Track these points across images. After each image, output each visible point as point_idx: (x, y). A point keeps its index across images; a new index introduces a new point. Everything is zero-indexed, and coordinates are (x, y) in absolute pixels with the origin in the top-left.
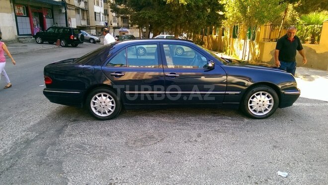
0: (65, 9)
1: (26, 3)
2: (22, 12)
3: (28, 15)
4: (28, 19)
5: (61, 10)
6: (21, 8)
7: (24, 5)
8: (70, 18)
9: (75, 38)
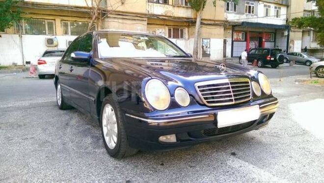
0: (288, 32)
1: (245, 29)
2: (241, 38)
3: (246, 40)
4: (245, 43)
5: (284, 33)
6: (240, 35)
7: (243, 31)
8: (293, 41)
9: (272, 59)
